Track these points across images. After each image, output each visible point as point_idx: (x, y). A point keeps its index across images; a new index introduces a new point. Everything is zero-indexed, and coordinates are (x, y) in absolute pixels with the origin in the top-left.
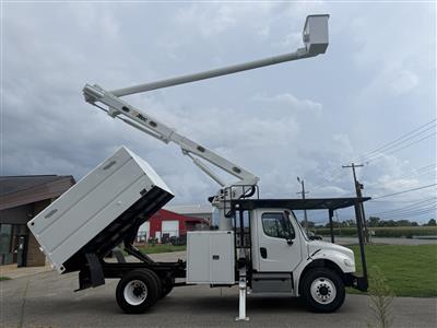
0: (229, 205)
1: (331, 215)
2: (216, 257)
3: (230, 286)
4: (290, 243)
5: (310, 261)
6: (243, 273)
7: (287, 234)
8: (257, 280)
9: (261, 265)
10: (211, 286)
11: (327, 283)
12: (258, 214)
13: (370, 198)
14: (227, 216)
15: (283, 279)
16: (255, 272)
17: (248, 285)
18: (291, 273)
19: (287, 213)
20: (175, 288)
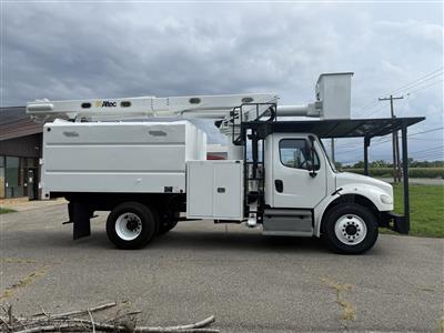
0: (238, 130)
1: (367, 144)
2: (221, 190)
3: (238, 222)
4: (313, 175)
5: (337, 196)
6: (254, 208)
7: (310, 163)
8: (270, 216)
9: (274, 199)
10: (216, 221)
11: (356, 221)
12: (274, 140)
13: (424, 119)
14: (236, 143)
15: (302, 217)
16: (268, 207)
17: (258, 222)
18: (312, 210)
19: (312, 139)
20: (179, 223)
